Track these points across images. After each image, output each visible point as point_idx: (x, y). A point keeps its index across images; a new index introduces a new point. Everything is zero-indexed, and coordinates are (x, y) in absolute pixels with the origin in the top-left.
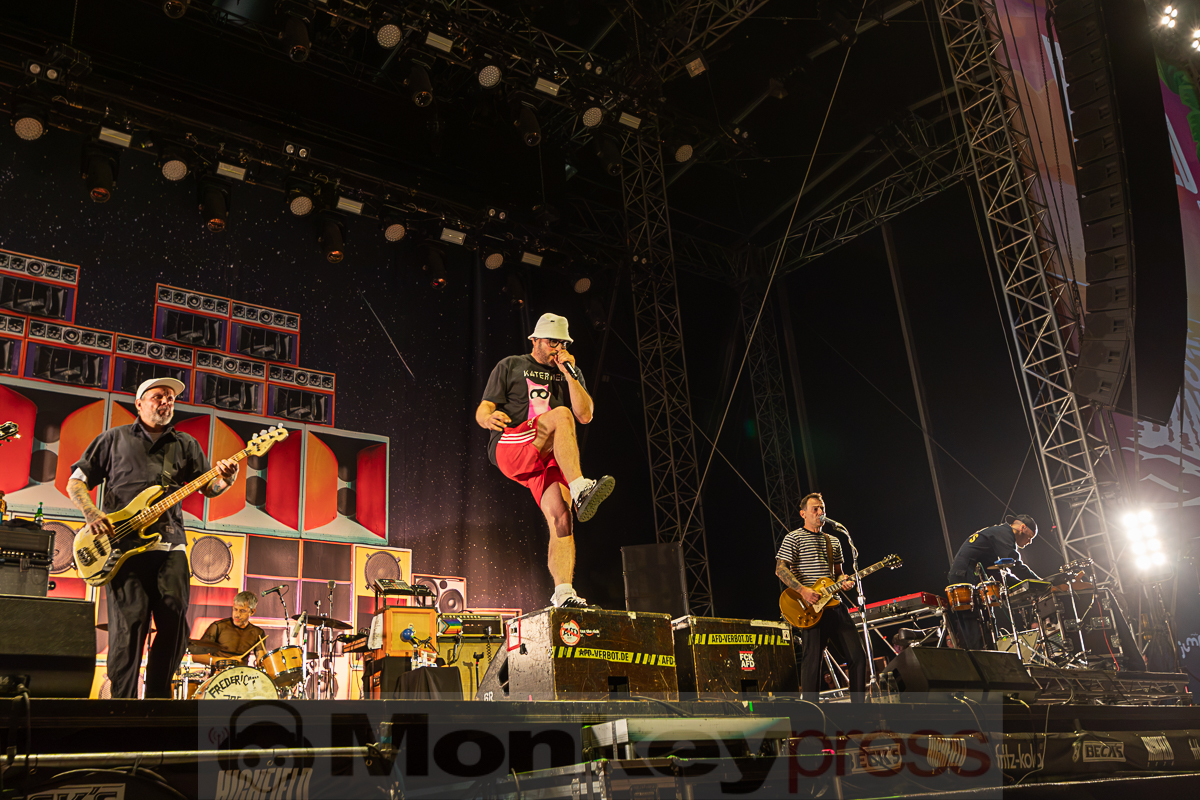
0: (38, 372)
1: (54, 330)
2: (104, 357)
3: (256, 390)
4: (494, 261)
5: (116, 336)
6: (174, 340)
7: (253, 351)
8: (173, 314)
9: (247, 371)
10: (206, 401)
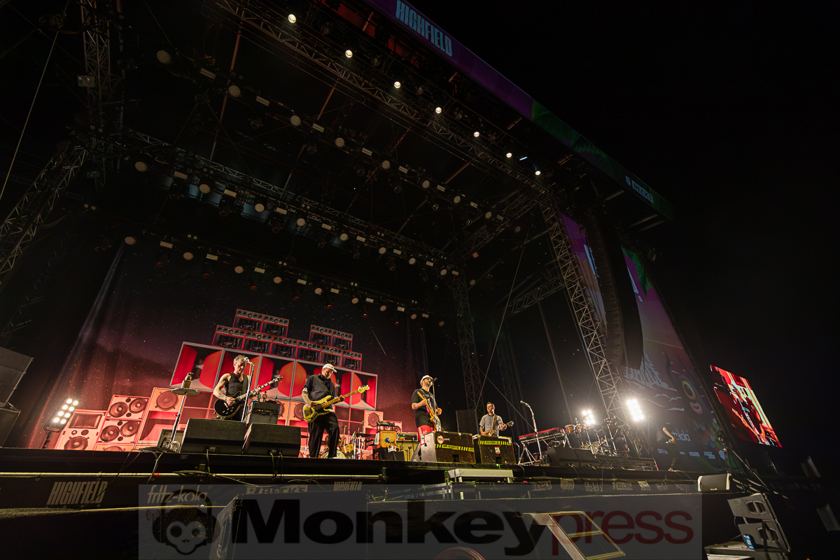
0: (275, 353)
1: (280, 340)
2: (295, 348)
3: (339, 358)
4: (414, 317)
5: (298, 341)
6: (315, 342)
7: (339, 346)
8: (315, 334)
9: (337, 352)
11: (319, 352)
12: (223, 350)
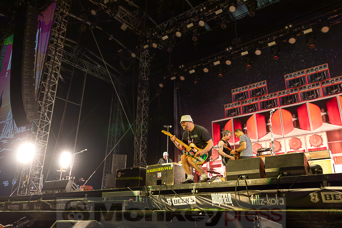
0: (263, 108)
1: (264, 97)
2: (276, 99)
3: (319, 91)
6: (292, 88)
7: (315, 80)
8: (290, 81)
9: (315, 87)
10: (304, 100)
11: (297, 94)
12: (232, 118)
